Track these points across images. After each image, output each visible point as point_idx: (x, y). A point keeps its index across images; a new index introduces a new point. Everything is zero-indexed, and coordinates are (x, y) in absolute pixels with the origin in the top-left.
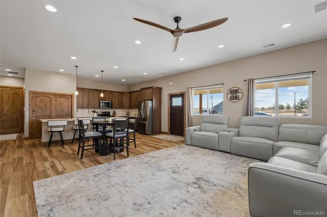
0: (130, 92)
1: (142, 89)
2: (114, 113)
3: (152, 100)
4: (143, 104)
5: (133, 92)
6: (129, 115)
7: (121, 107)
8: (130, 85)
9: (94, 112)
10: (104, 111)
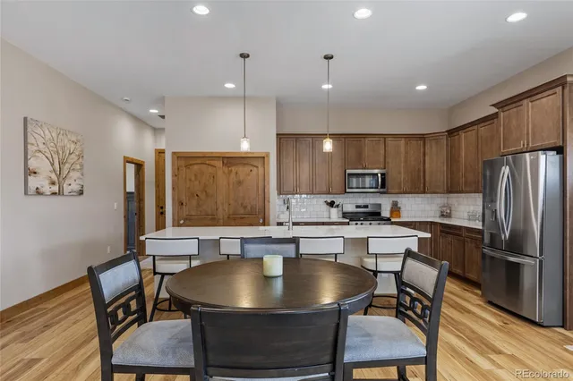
0: (452, 133)
1: (501, 105)
2: (396, 209)
3: (560, 150)
4: (506, 170)
5: (463, 127)
6: (449, 216)
7: (419, 186)
8: (453, 109)
9: (332, 204)
10: (361, 201)
